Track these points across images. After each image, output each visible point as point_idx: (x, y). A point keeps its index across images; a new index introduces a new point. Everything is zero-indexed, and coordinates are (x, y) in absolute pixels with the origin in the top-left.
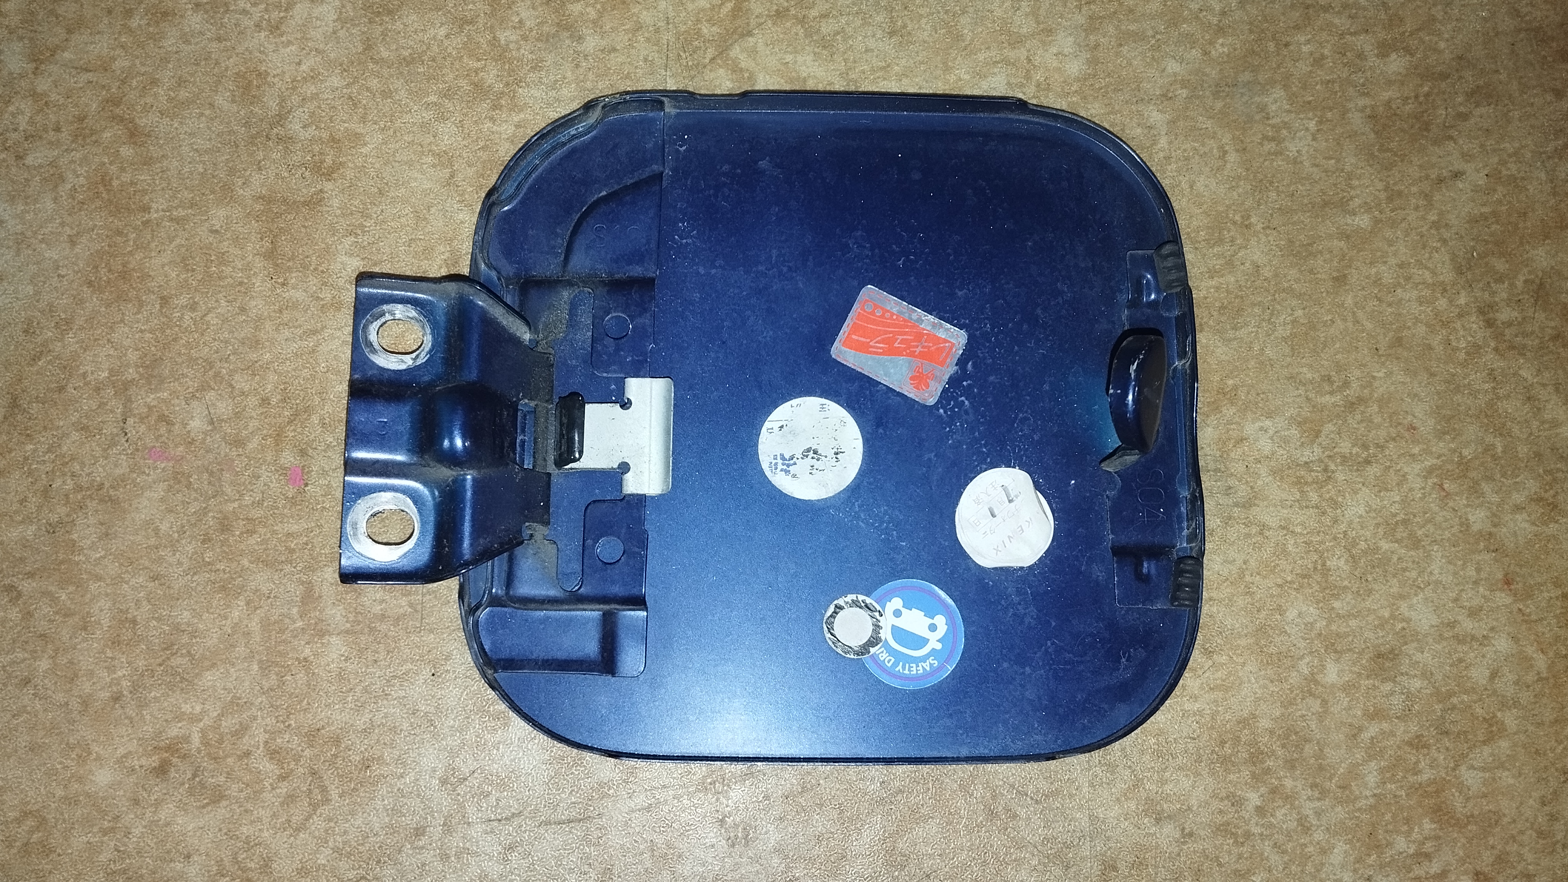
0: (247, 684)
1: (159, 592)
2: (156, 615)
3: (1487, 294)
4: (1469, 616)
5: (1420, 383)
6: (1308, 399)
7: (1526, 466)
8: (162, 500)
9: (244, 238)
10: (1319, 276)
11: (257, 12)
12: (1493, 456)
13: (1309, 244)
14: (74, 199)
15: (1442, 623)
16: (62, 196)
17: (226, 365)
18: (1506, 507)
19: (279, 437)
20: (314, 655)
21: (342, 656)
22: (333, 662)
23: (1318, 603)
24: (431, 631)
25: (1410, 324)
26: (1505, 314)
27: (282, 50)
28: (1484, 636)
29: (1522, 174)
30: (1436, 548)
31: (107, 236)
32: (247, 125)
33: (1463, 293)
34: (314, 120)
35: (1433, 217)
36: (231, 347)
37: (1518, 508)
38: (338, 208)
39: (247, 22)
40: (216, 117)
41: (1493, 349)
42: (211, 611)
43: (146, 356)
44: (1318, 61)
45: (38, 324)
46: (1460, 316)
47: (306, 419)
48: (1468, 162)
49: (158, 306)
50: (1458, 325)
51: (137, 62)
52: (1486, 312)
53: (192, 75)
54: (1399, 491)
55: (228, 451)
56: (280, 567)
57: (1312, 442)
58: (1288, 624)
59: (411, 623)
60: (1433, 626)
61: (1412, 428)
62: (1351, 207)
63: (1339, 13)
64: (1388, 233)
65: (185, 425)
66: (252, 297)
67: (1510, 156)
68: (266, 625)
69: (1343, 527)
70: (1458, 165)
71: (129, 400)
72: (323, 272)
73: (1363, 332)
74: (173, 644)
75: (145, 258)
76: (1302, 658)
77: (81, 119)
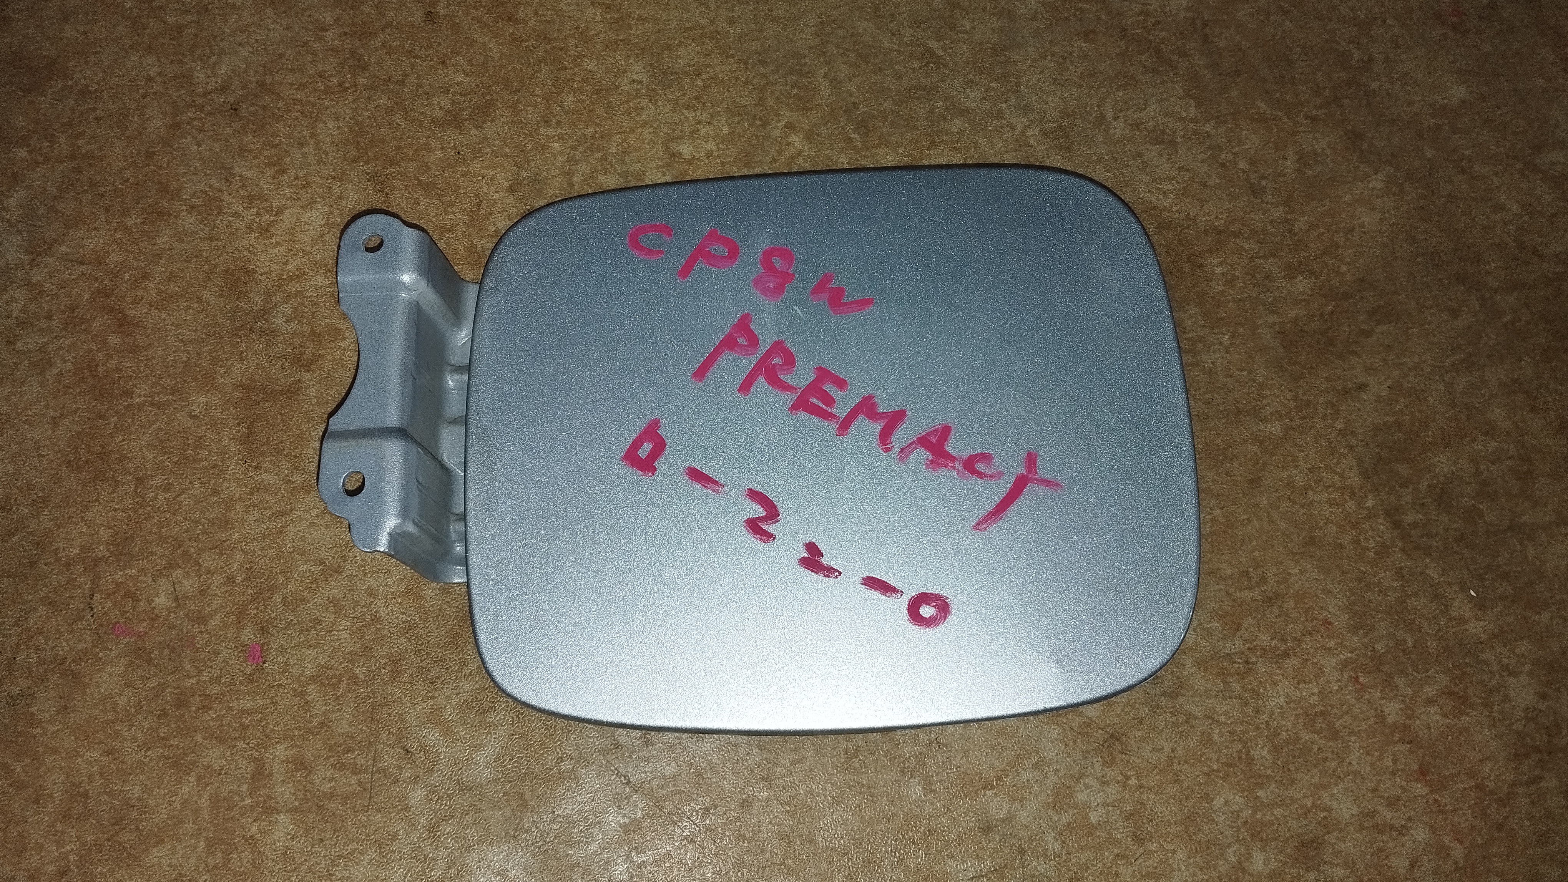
0: (192, 861)
1: (112, 766)
2: (107, 790)
3: (1392, 498)
4: (1387, 806)
5: (1333, 580)
6: (1227, 592)
7: (1436, 661)
8: (122, 675)
9: (221, 423)
10: (1235, 478)
11: (249, 215)
12: (1404, 651)
13: (1224, 449)
14: (59, 383)
15: (1362, 812)
16: (48, 380)
17: (195, 544)
18: (1419, 700)
19: (241, 614)
20: (261, 832)
21: (289, 834)
22: (279, 840)
23: (1243, 791)
24: (379, 811)
25: (1321, 524)
26: (1410, 517)
27: (272, 251)
28: (1402, 825)
29: (1422, 387)
30: (1353, 739)
31: (89, 419)
32: (232, 318)
33: (1370, 496)
34: (297, 315)
35: (1339, 425)
36: (201, 527)
37: (1430, 702)
38: (315, 397)
39: (238, 224)
40: (203, 310)
41: (1400, 549)
42: (163, 786)
43: (117, 534)
44: (1230, 282)
45: (16, 500)
46: (1368, 517)
47: (269, 598)
48: (1370, 375)
49: (133, 487)
50: (1366, 526)
51: (131, 257)
52: (1393, 514)
53: (182, 271)
54: (1317, 682)
55: (190, 627)
56: (233, 743)
57: (1234, 635)
58: (1215, 812)
59: (359, 801)
60: (1353, 815)
61: (1327, 623)
62: (1263, 414)
63: (1248, 238)
64: (1299, 440)
65: (150, 601)
66: (225, 480)
67: (1410, 370)
68: (215, 801)
69: (1265, 717)
70: (1362, 378)
71: (98, 577)
72: (295, 457)
73: (1278, 531)
74: (121, 820)
75: (125, 440)
76: (1229, 846)
77: (73, 308)
